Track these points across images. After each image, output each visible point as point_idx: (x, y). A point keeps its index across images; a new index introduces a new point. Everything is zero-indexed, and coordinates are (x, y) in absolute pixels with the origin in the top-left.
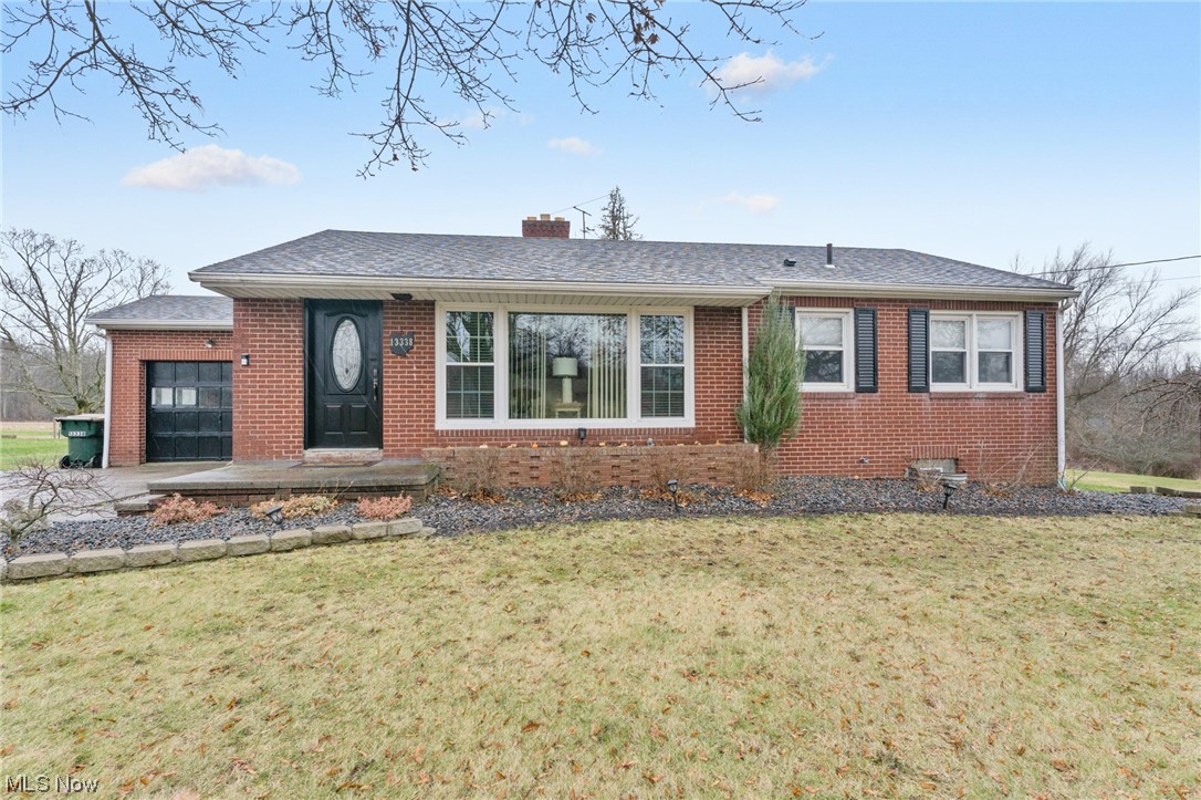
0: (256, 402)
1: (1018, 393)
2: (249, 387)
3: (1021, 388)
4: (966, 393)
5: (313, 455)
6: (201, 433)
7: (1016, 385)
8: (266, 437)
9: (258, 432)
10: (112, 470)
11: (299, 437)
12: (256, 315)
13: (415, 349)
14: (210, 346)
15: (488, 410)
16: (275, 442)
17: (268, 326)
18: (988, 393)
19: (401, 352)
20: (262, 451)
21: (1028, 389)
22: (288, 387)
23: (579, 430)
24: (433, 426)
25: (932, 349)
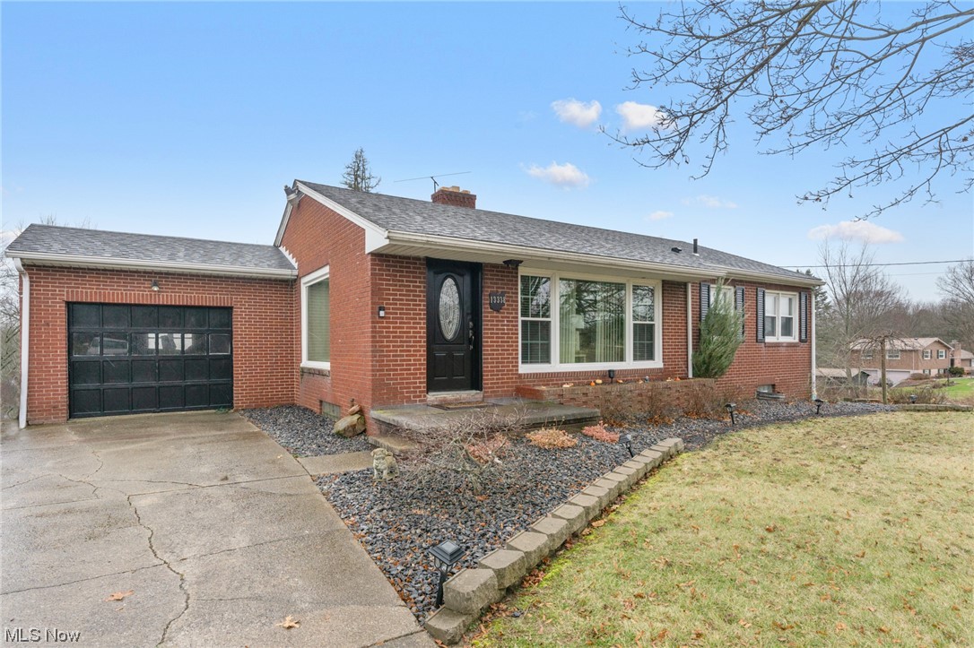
0: (390, 351)
1: (796, 343)
2: (385, 337)
3: (797, 340)
4: (777, 343)
5: (433, 398)
7: (794, 338)
8: (399, 384)
9: (392, 379)
10: (34, 430)
11: (424, 382)
12: (389, 270)
13: (506, 307)
14: (156, 289)
15: (546, 358)
16: (406, 388)
17: (399, 281)
18: (788, 343)
19: (497, 308)
20: (395, 396)
21: (801, 340)
22: (416, 337)
23: (610, 371)
24: (517, 370)
25: (766, 315)
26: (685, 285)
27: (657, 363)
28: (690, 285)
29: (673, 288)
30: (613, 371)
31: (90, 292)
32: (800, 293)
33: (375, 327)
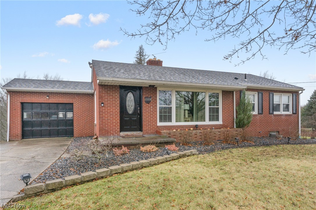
0: (106, 118)
1: (291, 114)
2: (104, 113)
3: (291, 113)
4: (281, 114)
5: (122, 134)
6: (42, 128)
7: (290, 112)
8: (109, 129)
9: (106, 127)
10: (10, 142)
11: (119, 128)
12: (105, 90)
13: (152, 102)
14: (48, 98)
15: (170, 120)
16: (112, 130)
17: (109, 94)
18: (286, 114)
19: (148, 102)
20: (108, 133)
21: (293, 113)
22: (116, 113)
23: (196, 125)
24: (157, 125)
25: (274, 103)
26: (233, 92)
27: (220, 122)
28: (235, 92)
29: (227, 93)
30: (198, 125)
31: (27, 99)
32: (293, 94)
33: (100, 110)
